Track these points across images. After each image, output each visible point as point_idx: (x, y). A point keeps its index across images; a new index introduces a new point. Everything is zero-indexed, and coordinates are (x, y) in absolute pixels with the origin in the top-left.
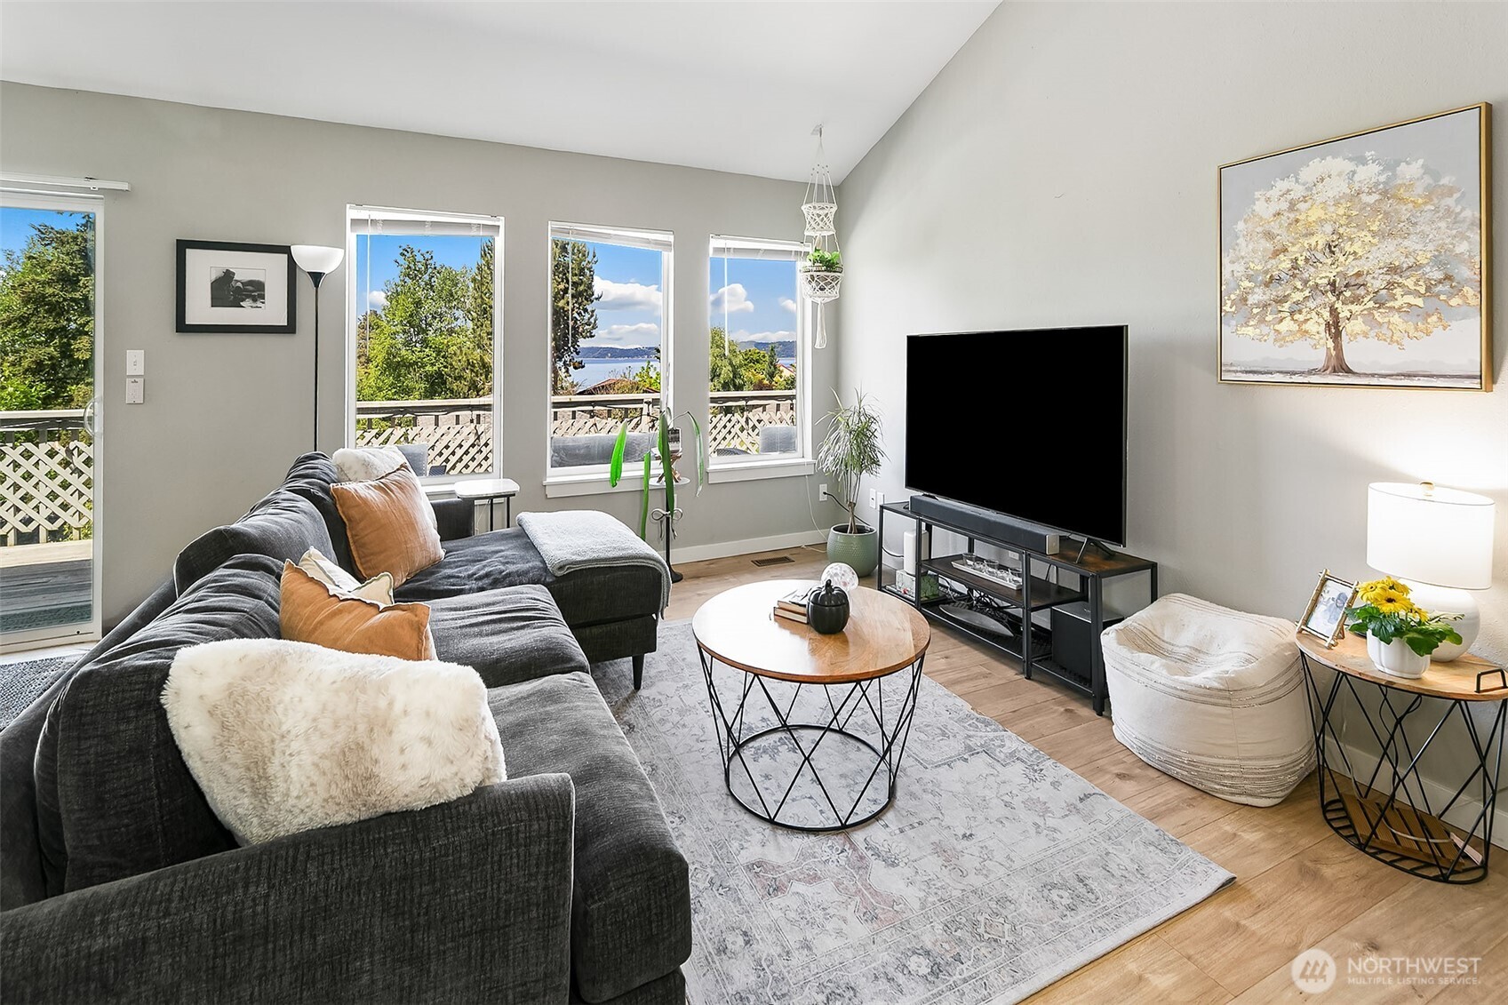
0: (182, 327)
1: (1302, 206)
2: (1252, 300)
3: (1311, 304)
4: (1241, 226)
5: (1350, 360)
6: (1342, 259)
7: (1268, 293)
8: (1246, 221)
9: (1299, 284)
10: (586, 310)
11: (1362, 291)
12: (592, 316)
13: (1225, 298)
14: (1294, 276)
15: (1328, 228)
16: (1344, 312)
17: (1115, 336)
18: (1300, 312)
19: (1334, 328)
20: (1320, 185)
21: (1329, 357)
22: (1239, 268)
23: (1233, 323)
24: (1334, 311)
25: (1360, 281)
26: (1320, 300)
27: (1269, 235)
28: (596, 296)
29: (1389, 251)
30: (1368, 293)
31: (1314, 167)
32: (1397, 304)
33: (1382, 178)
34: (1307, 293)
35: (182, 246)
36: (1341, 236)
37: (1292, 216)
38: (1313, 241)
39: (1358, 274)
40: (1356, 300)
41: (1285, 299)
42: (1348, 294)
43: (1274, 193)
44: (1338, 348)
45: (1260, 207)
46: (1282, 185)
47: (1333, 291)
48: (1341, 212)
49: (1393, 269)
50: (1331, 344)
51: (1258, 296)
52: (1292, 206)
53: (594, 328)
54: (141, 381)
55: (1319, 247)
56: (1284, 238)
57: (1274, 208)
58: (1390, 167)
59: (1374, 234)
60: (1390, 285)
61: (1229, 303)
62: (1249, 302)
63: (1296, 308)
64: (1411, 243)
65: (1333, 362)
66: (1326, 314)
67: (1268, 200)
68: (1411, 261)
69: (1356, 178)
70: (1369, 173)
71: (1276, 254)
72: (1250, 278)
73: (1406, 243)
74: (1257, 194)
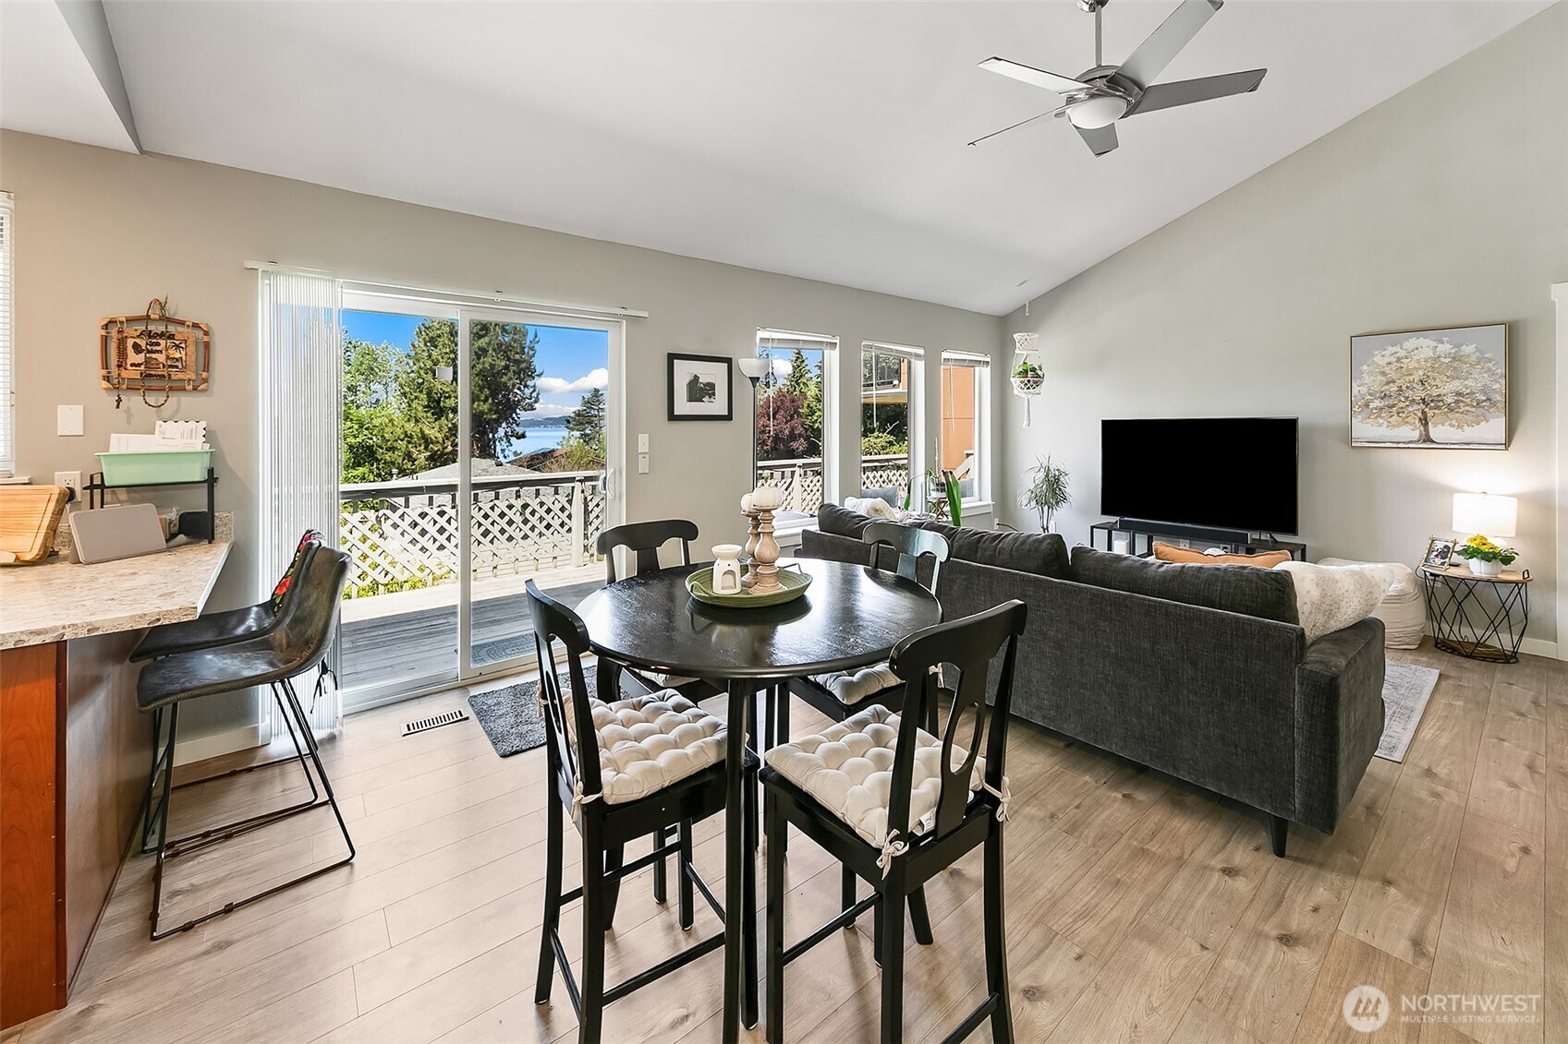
0: (672, 417)
1: (1404, 360)
2: (1372, 405)
3: (1410, 409)
4: (1365, 367)
5: (1432, 436)
6: (1429, 388)
7: (1383, 402)
8: (1368, 366)
9: (1403, 399)
10: (526, 386)
11: (1441, 404)
12: (534, 391)
13: (1354, 403)
14: (1400, 395)
15: (1421, 373)
16: (1430, 413)
17: (1291, 424)
18: (1403, 412)
19: (1424, 421)
20: (1416, 352)
21: (1421, 435)
22: (1364, 390)
23: (1360, 417)
24: (1423, 412)
25: (1440, 399)
26: (1416, 407)
27: (1383, 374)
28: (537, 373)
29: (1455, 385)
30: (1444, 405)
31: (1412, 342)
32: (1461, 411)
33: (1453, 351)
34: (1407, 403)
35: (672, 357)
36: (1428, 377)
37: (1398, 365)
38: (1411, 378)
39: (1439, 396)
40: (1438, 408)
41: (1394, 406)
42: (1432, 405)
43: (1387, 353)
44: (1427, 431)
45: (1378, 359)
46: (1394, 349)
47: (1423, 403)
48: (1429, 365)
49: (1458, 394)
50: (1422, 428)
51: (1377, 403)
52: (1399, 360)
53: (536, 402)
54: (647, 456)
55: (1416, 381)
56: (1393, 375)
57: (1387, 360)
58: (1458, 346)
59: (1448, 377)
60: (1457, 402)
61: (1357, 407)
62: (1371, 407)
63: (1400, 410)
64: (1469, 383)
65: (1424, 437)
66: (1420, 414)
67: (1383, 356)
68: (1468, 391)
69: (1438, 349)
70: (1445, 348)
71: (1388, 383)
72: (1371, 395)
73: (1466, 382)
74: (1376, 353)
